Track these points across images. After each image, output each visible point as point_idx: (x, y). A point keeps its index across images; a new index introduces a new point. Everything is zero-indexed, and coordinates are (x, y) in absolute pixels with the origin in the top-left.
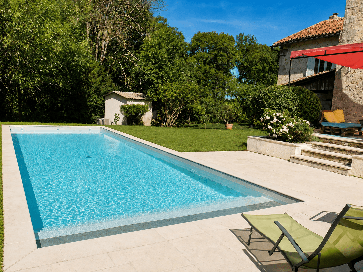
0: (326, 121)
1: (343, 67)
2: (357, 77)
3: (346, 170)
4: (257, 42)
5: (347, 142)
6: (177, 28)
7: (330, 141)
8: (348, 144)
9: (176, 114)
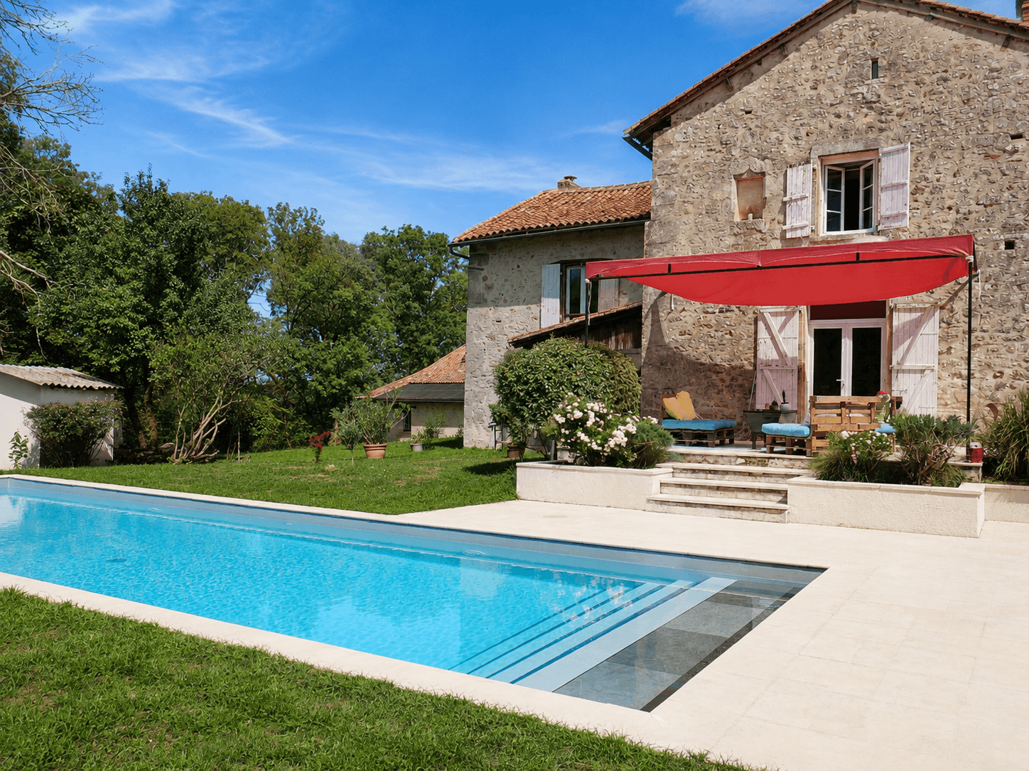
0: (670, 418)
1: (663, 294)
2: (690, 321)
3: (781, 511)
4: (322, 228)
5: (742, 457)
6: (98, 174)
7: (704, 458)
8: (743, 461)
9: (211, 425)
